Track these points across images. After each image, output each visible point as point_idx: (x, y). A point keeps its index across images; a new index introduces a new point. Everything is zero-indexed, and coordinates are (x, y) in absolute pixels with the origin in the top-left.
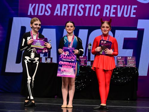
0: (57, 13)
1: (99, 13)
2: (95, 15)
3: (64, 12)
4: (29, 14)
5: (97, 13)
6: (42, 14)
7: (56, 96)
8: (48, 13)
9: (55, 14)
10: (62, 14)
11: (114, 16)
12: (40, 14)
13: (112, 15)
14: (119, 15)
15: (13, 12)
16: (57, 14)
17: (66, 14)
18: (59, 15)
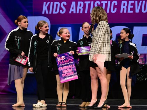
0: (73, 10)
1: (116, 9)
2: (112, 12)
3: (80, 10)
4: (43, 13)
5: (114, 10)
6: (57, 12)
7: (74, 97)
8: (63, 11)
9: (70, 12)
10: (78, 12)
11: (132, 12)
12: (54, 12)
13: (129, 11)
14: (137, 11)
15: (27, 11)
16: (72, 12)
17: (81, 12)
18: (75, 12)
